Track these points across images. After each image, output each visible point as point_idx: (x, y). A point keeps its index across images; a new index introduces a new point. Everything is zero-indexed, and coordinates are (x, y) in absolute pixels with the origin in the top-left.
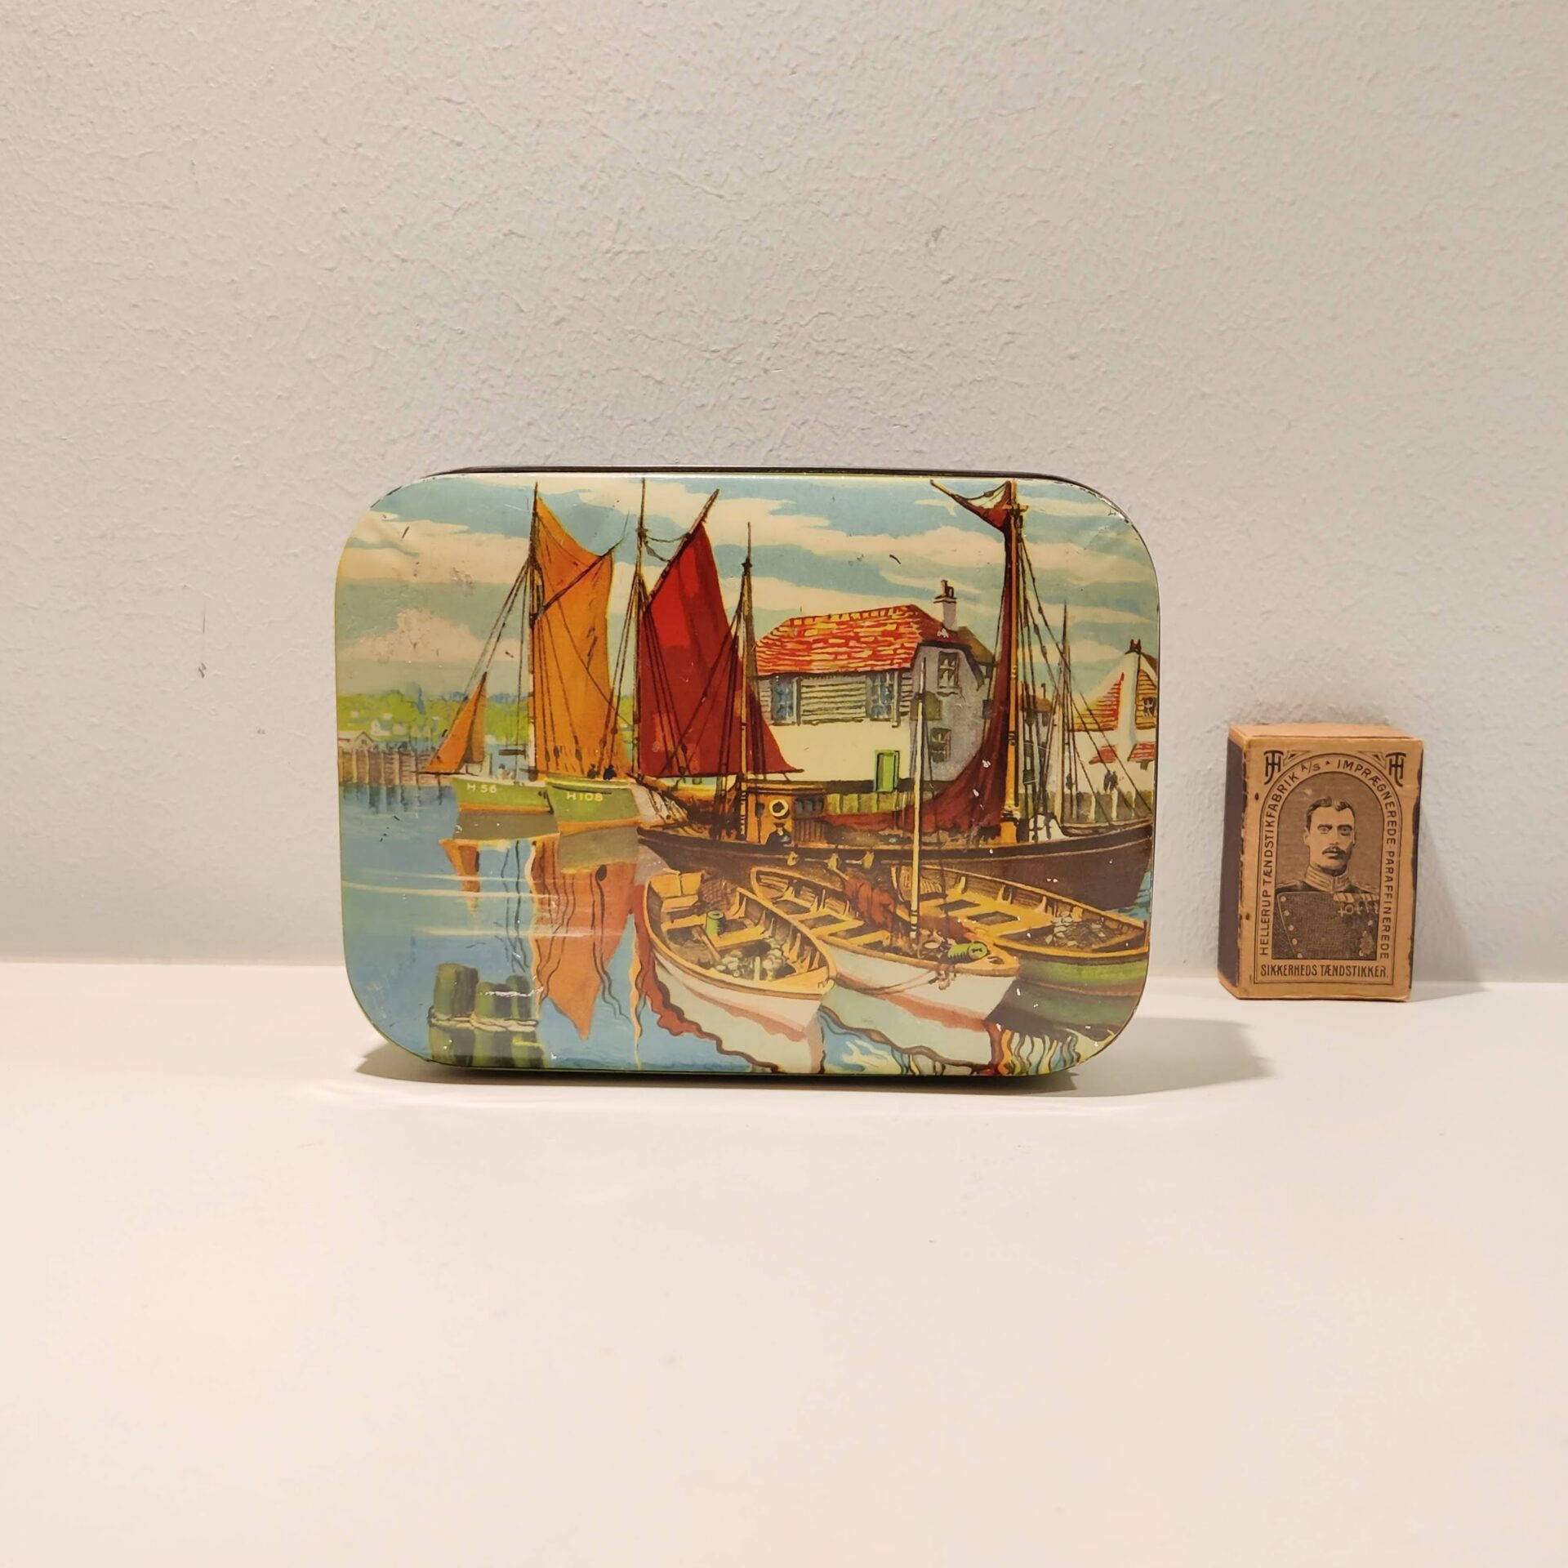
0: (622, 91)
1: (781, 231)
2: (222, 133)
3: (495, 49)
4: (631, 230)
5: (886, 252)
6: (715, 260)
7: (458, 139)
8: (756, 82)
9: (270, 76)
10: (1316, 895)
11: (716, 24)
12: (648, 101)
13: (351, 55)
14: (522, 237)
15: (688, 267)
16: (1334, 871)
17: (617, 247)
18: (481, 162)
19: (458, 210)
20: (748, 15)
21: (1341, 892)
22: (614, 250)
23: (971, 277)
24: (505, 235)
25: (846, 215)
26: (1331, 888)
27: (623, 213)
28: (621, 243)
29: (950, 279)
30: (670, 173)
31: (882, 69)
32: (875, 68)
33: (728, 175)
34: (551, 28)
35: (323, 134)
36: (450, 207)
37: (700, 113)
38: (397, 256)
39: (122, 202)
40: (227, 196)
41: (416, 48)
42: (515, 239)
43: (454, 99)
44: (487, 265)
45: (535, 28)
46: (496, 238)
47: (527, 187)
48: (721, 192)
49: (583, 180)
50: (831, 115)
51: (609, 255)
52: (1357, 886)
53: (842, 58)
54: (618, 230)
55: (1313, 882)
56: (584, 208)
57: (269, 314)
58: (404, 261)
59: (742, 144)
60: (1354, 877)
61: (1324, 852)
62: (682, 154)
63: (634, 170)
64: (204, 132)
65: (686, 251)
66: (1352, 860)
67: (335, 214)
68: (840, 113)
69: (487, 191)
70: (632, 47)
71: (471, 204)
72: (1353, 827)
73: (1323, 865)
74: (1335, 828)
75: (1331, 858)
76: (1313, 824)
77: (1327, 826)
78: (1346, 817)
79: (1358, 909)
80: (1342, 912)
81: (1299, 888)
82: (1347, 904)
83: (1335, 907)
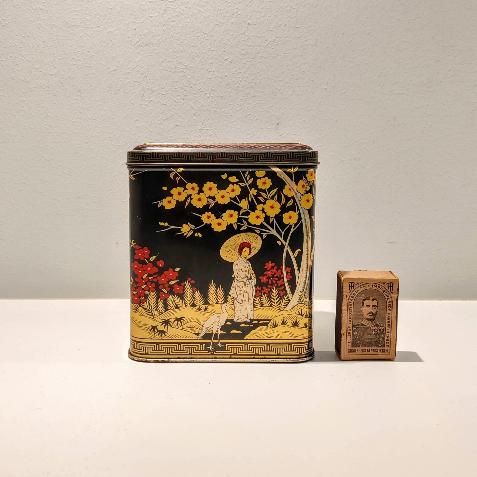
0: (203, 92)
1: (241, 124)
2: (108, 102)
3: (173, 82)
4: (206, 124)
5: (266, 128)
6: (226, 131)
7: (165, 103)
8: (235, 89)
9: (119, 88)
10: (366, 327)
11: (226, 75)
12: (210, 94)
13: (139, 83)
14: (180, 126)
15: (219, 133)
17: (202, 128)
18: (170, 109)
19: (164, 120)
20: (233, 73)
21: (373, 326)
23: (286, 134)
24: (176, 126)
25: (257, 120)
26: (370, 325)
27: (204, 120)
29: (281, 135)
30: (215, 111)
31: (265, 86)
32: (263, 85)
33: (229, 111)
34: (186, 77)
35: (132, 102)
36: (163, 119)
37: (222, 96)
38: (150, 131)
39: (84, 118)
40: (109, 117)
41: (154, 82)
42: (178, 127)
43: (164, 94)
44: (171, 133)
45: (183, 77)
46: (174, 126)
47: (181, 114)
48: (227, 115)
49: (194, 113)
50: (253, 96)
51: (200, 130)
52: (378, 324)
53: (255, 83)
54: (203, 124)
55: (364, 323)
56: (194, 119)
57: (119, 145)
58: (152, 132)
59: (232, 104)
60: (377, 321)
61: (368, 314)
62: (218, 106)
63: (206, 110)
64: (104, 102)
65: (219, 129)
66: (376, 316)
67: (135, 121)
68: (255, 96)
69: (171, 115)
70: (206, 81)
71: (168, 119)
72: (377, 306)
73: (367, 318)
74: (371, 306)
75: (370, 315)
76: (364, 305)
77: (369, 306)
78: (375, 303)
79: (379, 331)
80: (374, 332)
81: (360, 325)
82: (375, 330)
83: (371, 331)
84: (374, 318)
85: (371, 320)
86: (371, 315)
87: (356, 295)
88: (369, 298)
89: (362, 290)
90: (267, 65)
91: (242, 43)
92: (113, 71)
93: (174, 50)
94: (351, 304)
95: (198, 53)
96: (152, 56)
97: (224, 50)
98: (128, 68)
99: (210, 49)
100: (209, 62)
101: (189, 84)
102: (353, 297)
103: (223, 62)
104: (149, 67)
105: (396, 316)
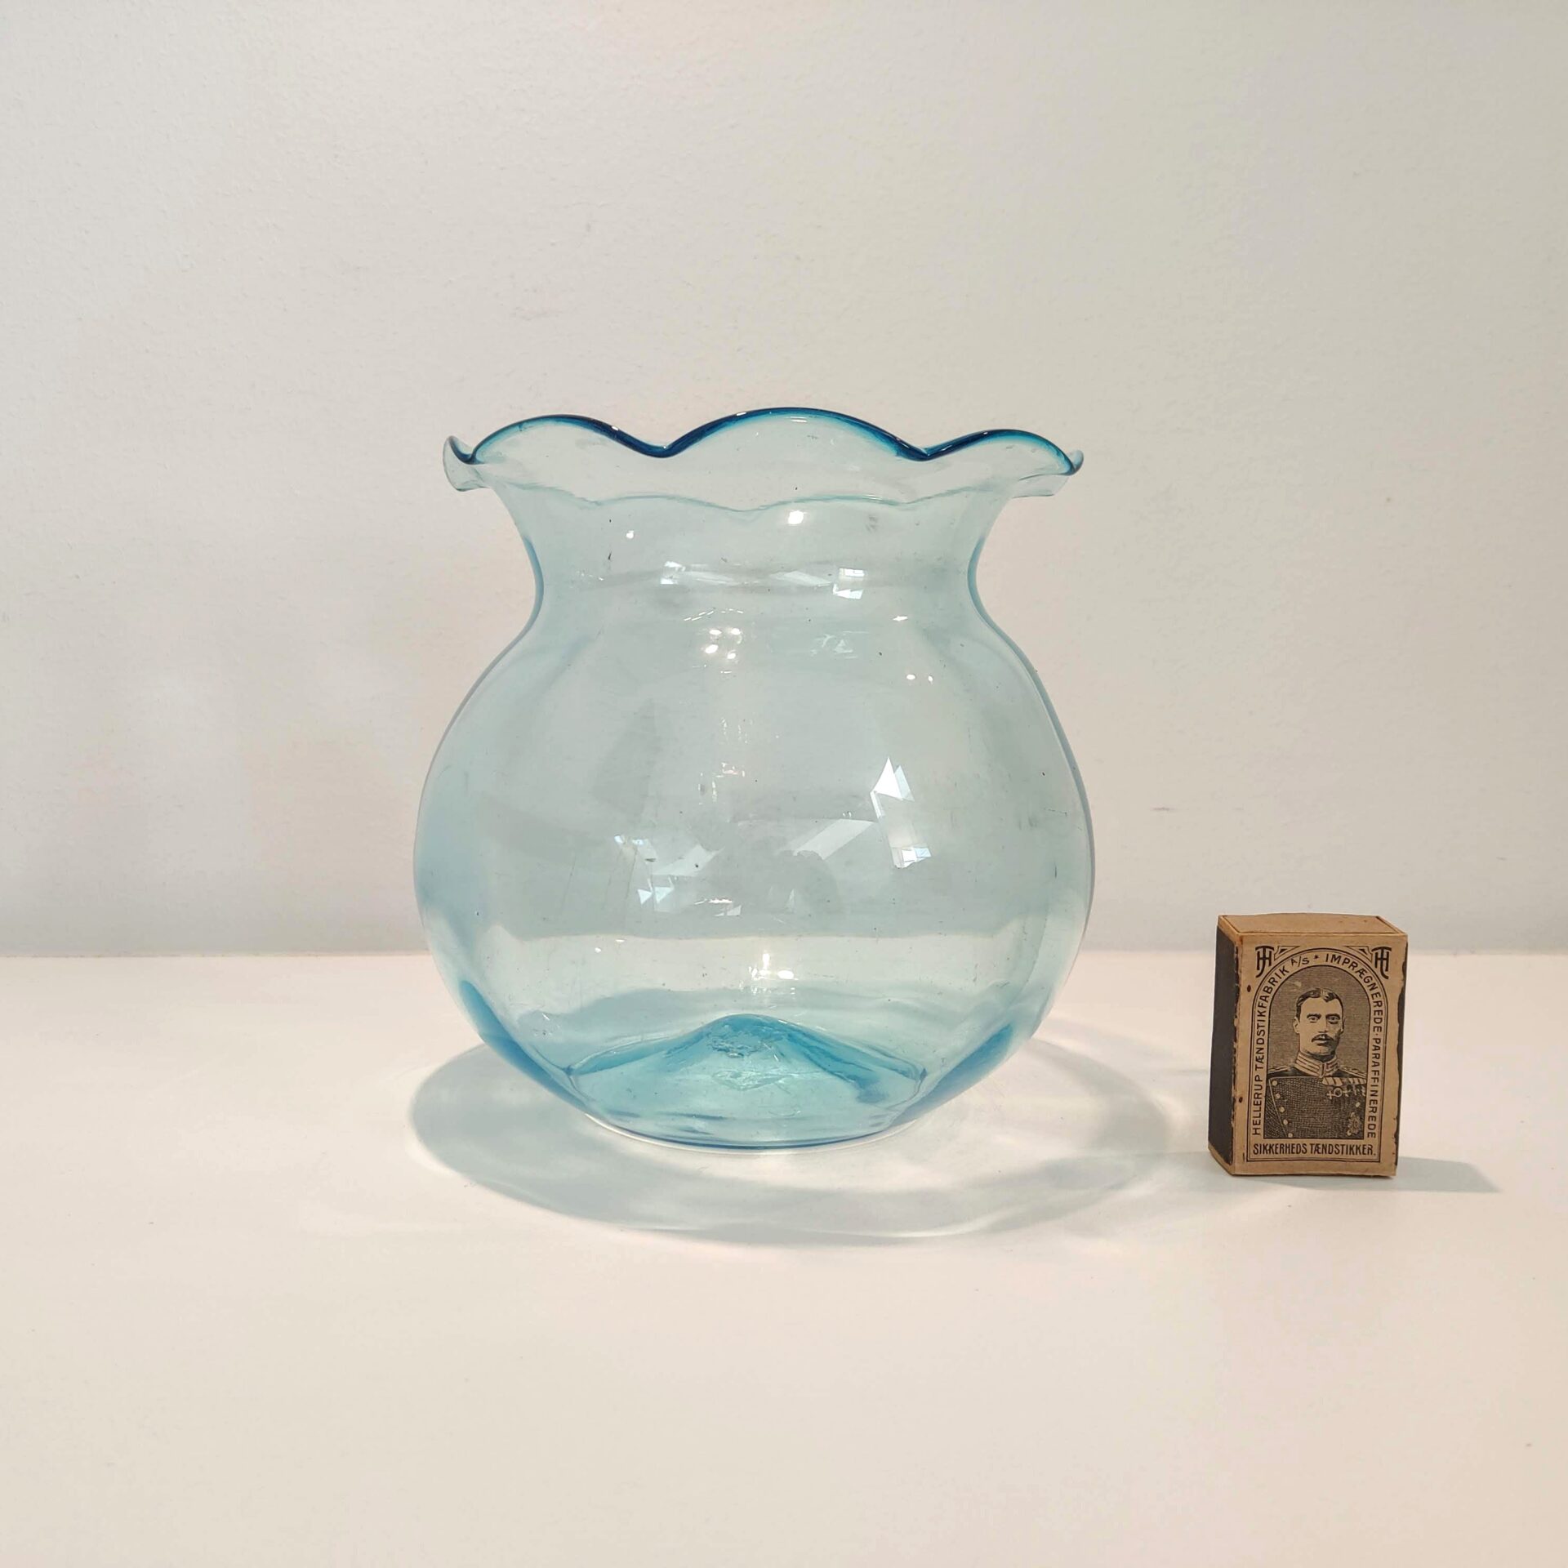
10: (1307, 1080)
55: (1303, 1067)
60: (1342, 1062)
61: (1313, 1040)
66: (1340, 1045)
72: (1341, 1016)
73: (1312, 1051)
74: (1323, 1018)
75: (1320, 1045)
76: (1303, 1014)
77: (1316, 1015)
78: (1334, 1007)
79: (1346, 1092)
80: (1330, 1094)
81: (1290, 1073)
82: (1335, 1087)
83: (1324, 1090)
84: (1333, 1053)
85: (1322, 1058)
86: (1323, 1042)
87: (1277, 985)
88: (1317, 994)
89: (1296, 968)
94: (1261, 1010)
102: (1268, 989)
105: (1398, 1046)
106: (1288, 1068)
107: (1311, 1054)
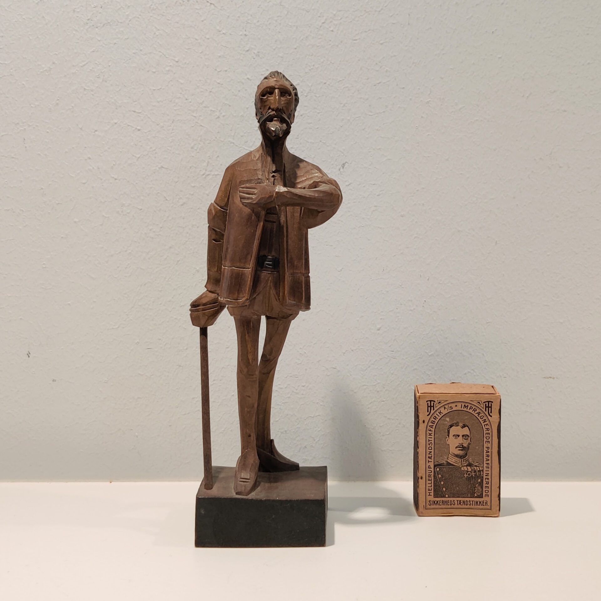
0: (208, 107)
2: (37, 126)
3: (154, 90)
4: (213, 166)
7: (139, 128)
9: (57, 102)
10: (453, 467)
11: (248, 78)
12: (220, 111)
14: (167, 169)
16: (461, 456)
18: (149, 138)
19: (139, 158)
21: (464, 466)
22: (206, 174)
23: (358, 183)
24: (159, 168)
26: (460, 464)
27: (210, 158)
28: (209, 171)
29: (350, 184)
30: (229, 141)
31: (319, 97)
32: (316, 96)
33: (254, 142)
34: (178, 81)
35: (80, 126)
36: (136, 157)
37: (242, 116)
38: (113, 177)
40: (39, 153)
41: (120, 90)
42: (164, 170)
43: (137, 111)
44: (152, 181)
45: (171, 81)
46: (155, 169)
47: (168, 148)
49: (192, 145)
51: (204, 176)
52: (472, 463)
54: (208, 165)
55: (451, 461)
56: (193, 157)
57: (57, 202)
58: (116, 179)
60: (470, 459)
61: (456, 448)
62: (235, 133)
63: (214, 140)
64: (29, 126)
66: (470, 451)
67: (86, 160)
68: (301, 115)
69: (151, 150)
70: (213, 88)
71: (144, 155)
72: (469, 436)
73: (456, 453)
74: (461, 436)
75: (459, 450)
76: (451, 435)
77: (457, 435)
78: (466, 431)
79: (473, 474)
80: (465, 475)
81: (445, 465)
82: (468, 471)
83: (463, 473)
84: (466, 454)
86: (461, 449)
87: (438, 420)
88: (457, 424)
89: (445, 412)
90: (322, 60)
91: (276, 21)
92: (46, 70)
93: (155, 33)
94: (430, 432)
95: (197, 38)
96: (115, 43)
97: (245, 33)
98: (73, 66)
99: (220, 31)
100: (219, 55)
101: (183, 93)
102: (433, 422)
103: (244, 54)
104: (110, 64)
105: (498, 451)
106: (445, 462)
107: (455, 455)
